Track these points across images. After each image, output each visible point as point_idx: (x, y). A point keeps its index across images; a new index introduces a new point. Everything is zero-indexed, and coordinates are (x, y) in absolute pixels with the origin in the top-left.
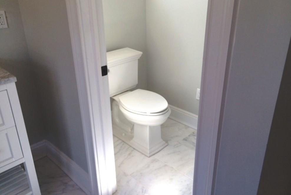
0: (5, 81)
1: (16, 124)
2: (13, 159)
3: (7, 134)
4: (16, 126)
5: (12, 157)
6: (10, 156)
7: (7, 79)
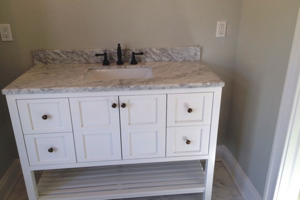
0: (215, 84)
1: (212, 124)
2: (200, 153)
3: (202, 130)
4: (211, 125)
5: (200, 151)
6: (198, 149)
7: (217, 83)
